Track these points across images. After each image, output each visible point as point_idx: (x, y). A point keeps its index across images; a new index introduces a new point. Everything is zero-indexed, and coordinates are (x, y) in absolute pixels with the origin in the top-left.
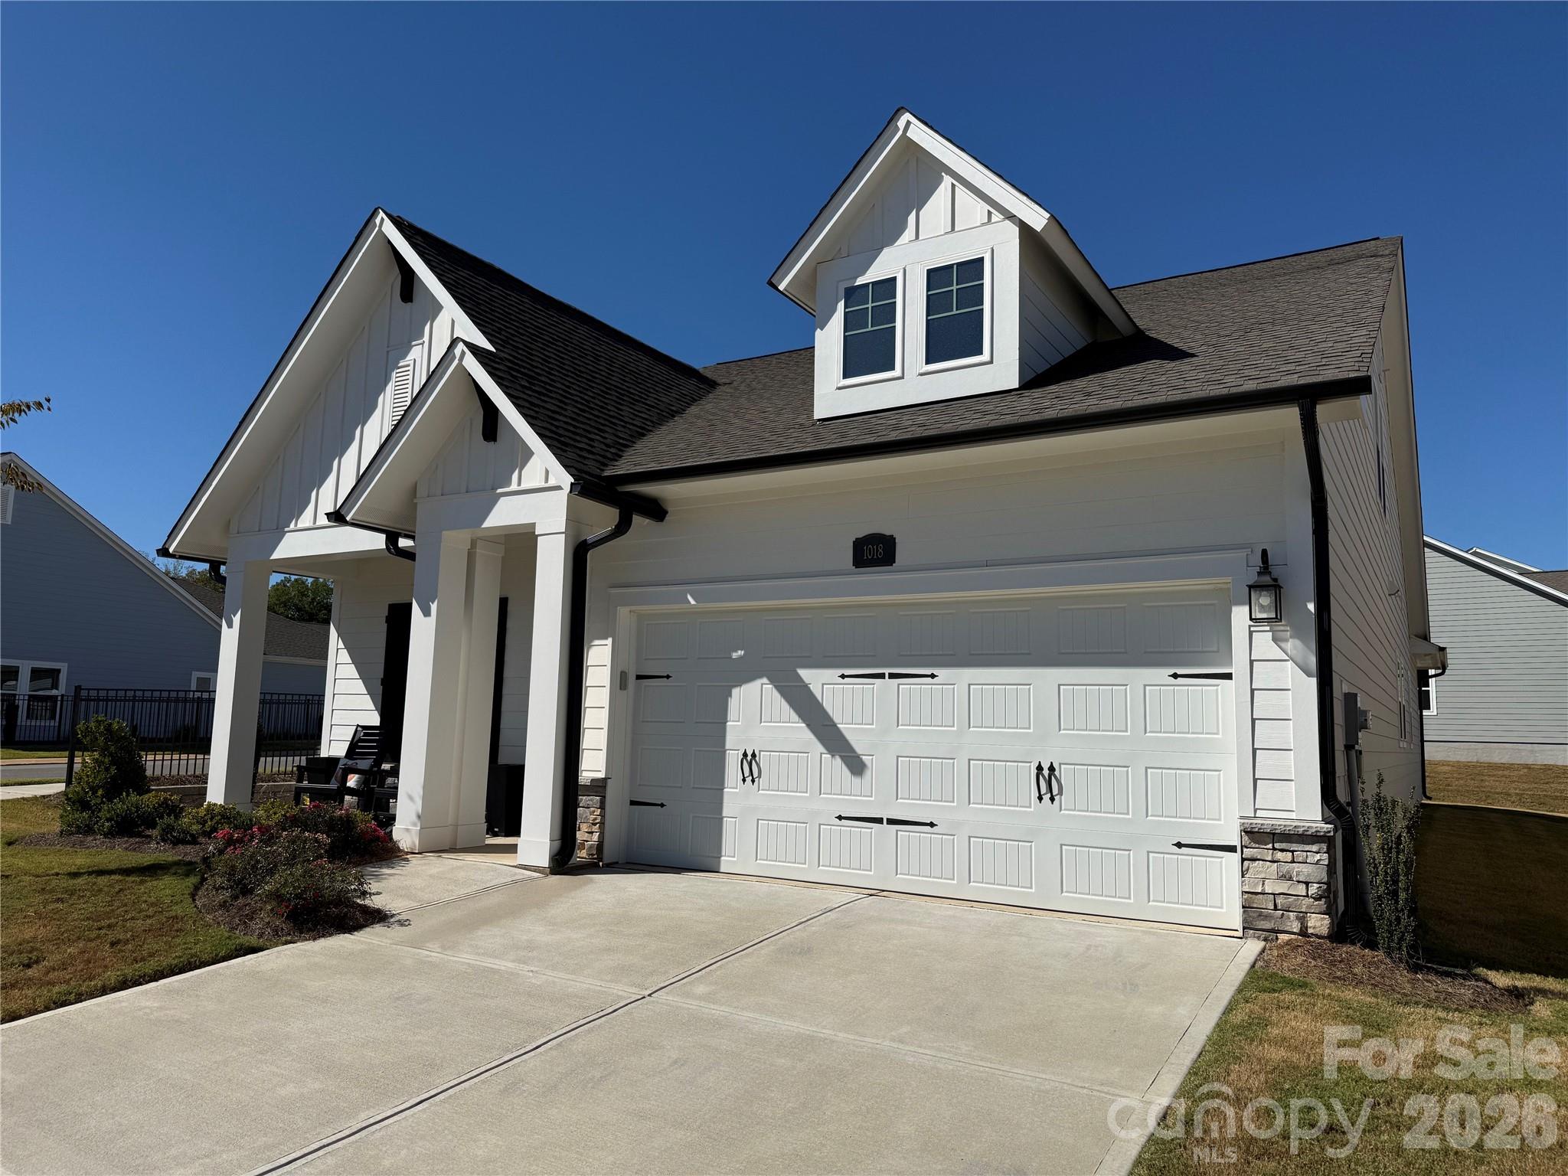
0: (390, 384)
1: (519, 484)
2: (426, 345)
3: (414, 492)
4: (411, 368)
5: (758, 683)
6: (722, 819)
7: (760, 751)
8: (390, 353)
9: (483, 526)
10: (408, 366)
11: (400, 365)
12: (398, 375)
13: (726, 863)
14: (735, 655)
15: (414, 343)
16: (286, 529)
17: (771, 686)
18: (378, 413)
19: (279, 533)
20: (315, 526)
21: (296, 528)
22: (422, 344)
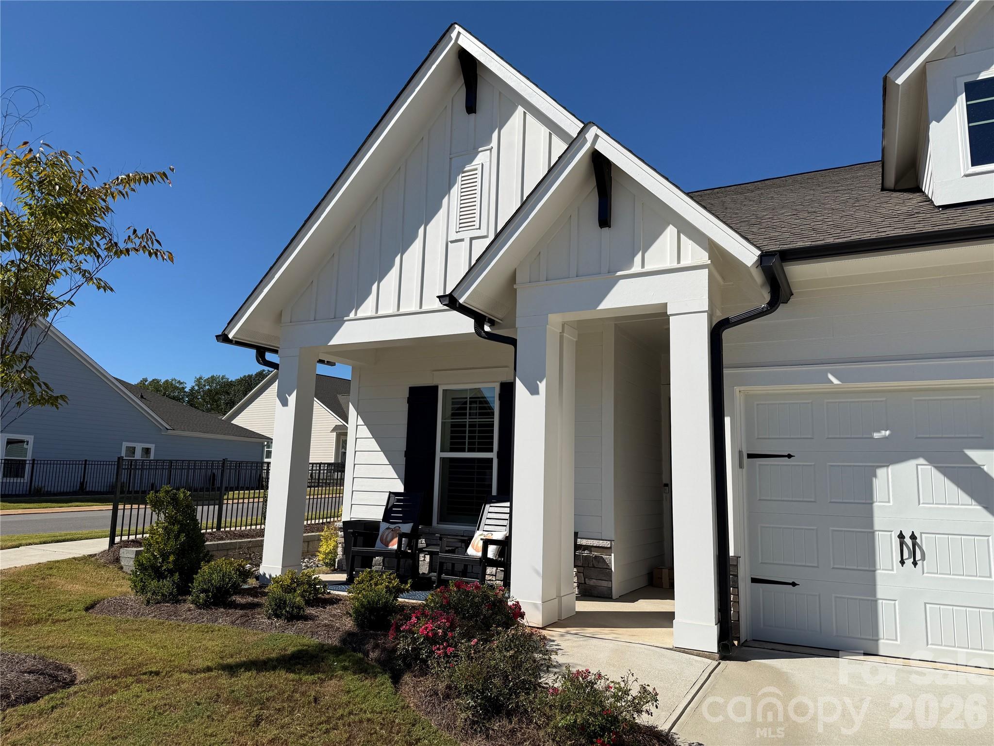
0: (456, 186)
1: (643, 266)
2: (495, 150)
3: (513, 279)
4: (479, 172)
5: (912, 463)
6: (876, 601)
7: (921, 533)
8: (453, 160)
9: (598, 309)
10: (476, 169)
11: (466, 169)
12: (463, 179)
13: (884, 646)
14: (876, 435)
15: (480, 149)
16: (346, 318)
17: (929, 467)
18: (442, 214)
19: (337, 321)
20: (377, 315)
21: (356, 317)
22: (491, 150)
